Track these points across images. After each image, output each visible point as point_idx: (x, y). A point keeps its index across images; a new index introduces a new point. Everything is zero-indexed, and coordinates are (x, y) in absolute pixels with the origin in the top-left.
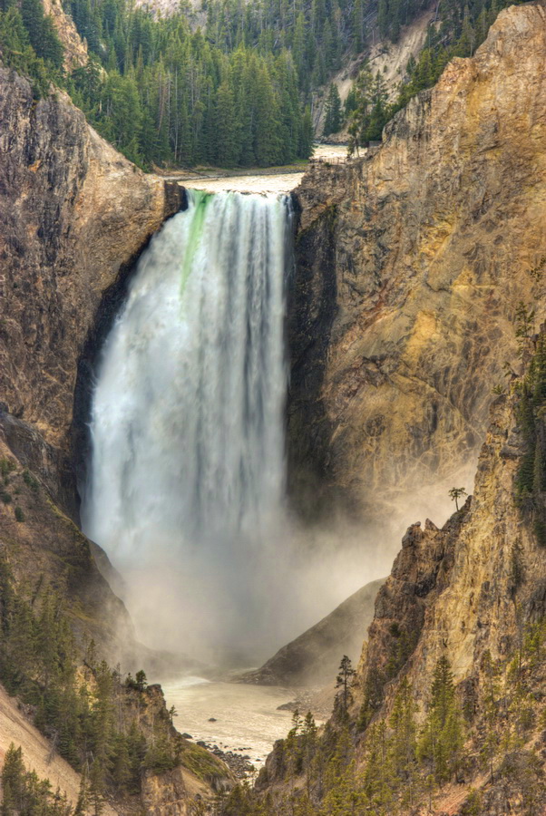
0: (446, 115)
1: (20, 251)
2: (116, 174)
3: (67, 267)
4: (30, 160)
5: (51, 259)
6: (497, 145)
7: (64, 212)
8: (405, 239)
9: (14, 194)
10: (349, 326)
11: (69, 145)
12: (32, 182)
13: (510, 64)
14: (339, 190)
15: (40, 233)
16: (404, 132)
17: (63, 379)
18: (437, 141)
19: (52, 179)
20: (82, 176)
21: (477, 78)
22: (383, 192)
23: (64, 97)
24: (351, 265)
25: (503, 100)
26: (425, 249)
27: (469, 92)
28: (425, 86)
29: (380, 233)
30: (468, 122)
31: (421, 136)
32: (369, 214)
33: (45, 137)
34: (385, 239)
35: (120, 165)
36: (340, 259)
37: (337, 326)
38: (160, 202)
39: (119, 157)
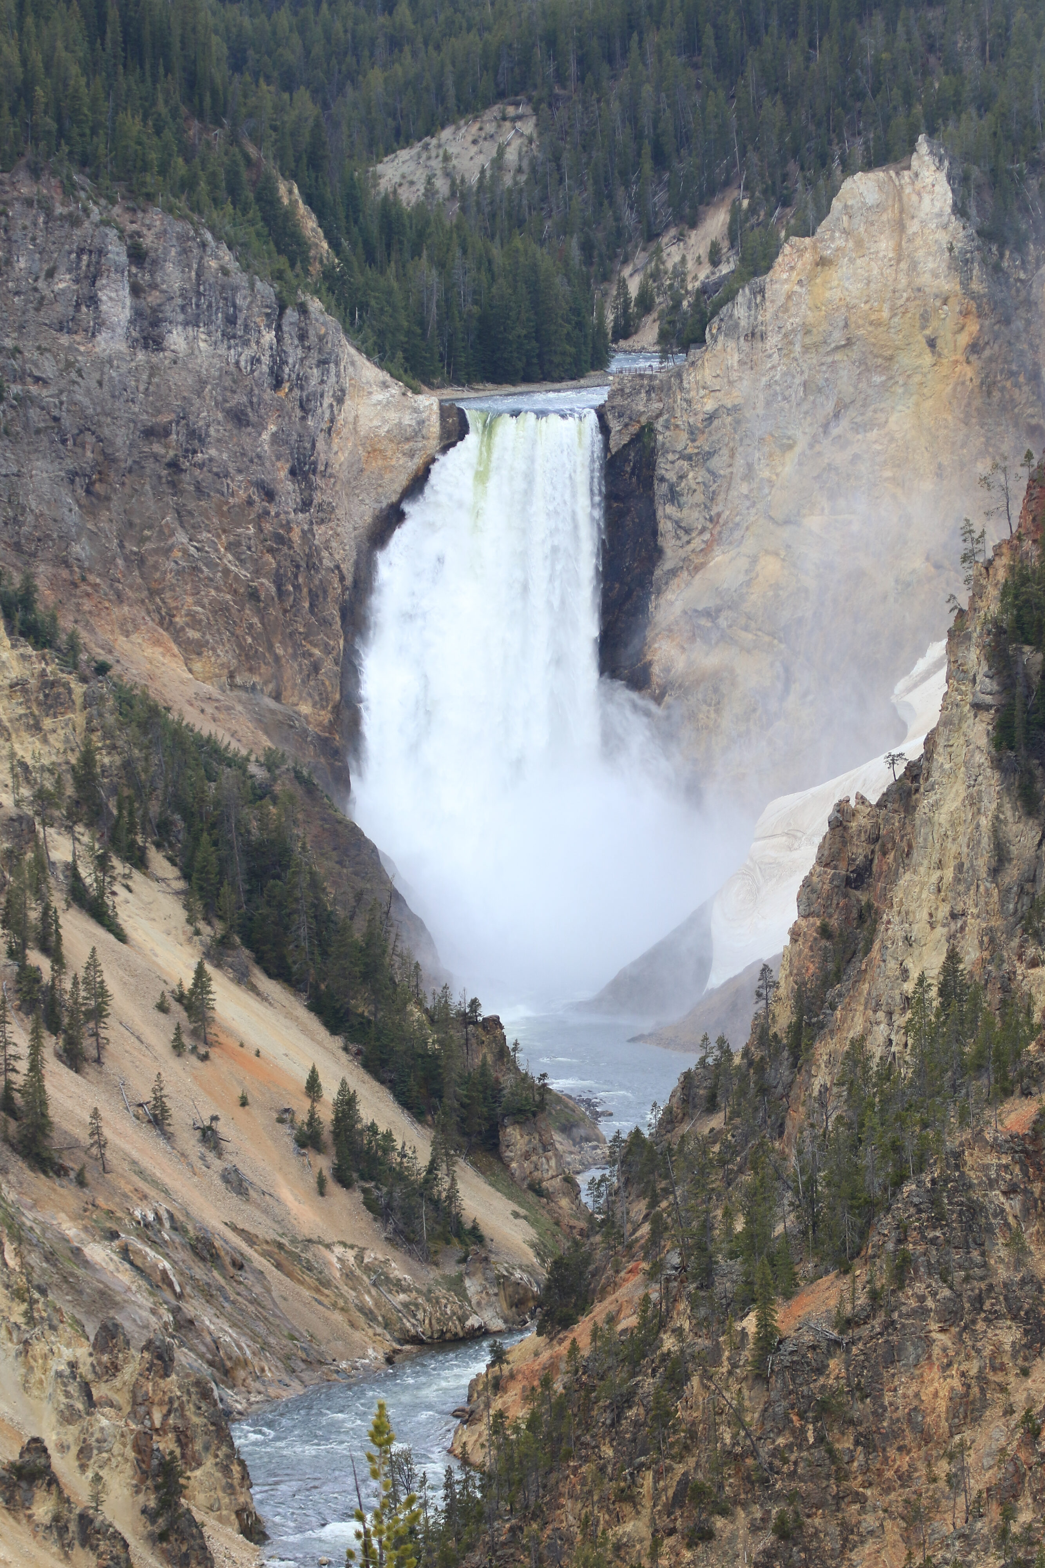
0: (785, 308)
1: (270, 495)
2: (380, 396)
3: (326, 513)
4: (278, 384)
5: (305, 505)
6: (849, 343)
7: (320, 445)
8: (740, 461)
9: (261, 427)
10: (673, 573)
11: (323, 363)
12: (280, 409)
13: (859, 244)
14: (656, 406)
15: (293, 472)
16: (732, 330)
17: (327, 649)
18: (773, 340)
19: (304, 407)
20: (340, 401)
21: (823, 262)
22: (709, 406)
23: (315, 305)
24: (674, 496)
25: (855, 288)
26: (766, 474)
27: (811, 278)
28: (755, 273)
29: (710, 455)
30: (811, 317)
31: (754, 335)
32: (693, 433)
33: (294, 354)
34: (715, 463)
35: (385, 385)
36: (661, 489)
37: (658, 573)
38: (434, 427)
39: (384, 376)
